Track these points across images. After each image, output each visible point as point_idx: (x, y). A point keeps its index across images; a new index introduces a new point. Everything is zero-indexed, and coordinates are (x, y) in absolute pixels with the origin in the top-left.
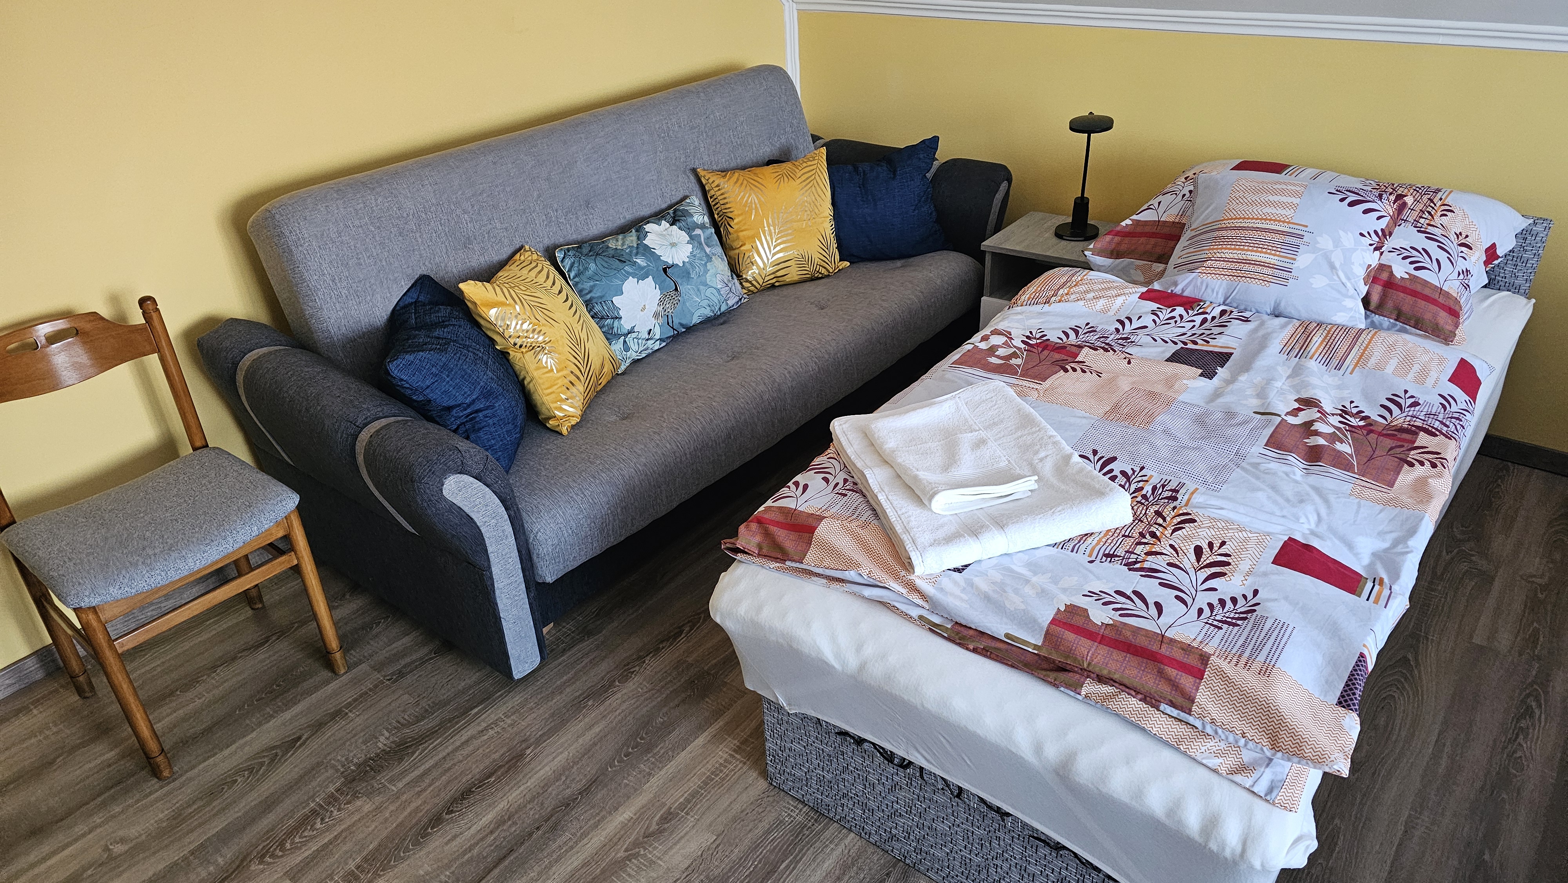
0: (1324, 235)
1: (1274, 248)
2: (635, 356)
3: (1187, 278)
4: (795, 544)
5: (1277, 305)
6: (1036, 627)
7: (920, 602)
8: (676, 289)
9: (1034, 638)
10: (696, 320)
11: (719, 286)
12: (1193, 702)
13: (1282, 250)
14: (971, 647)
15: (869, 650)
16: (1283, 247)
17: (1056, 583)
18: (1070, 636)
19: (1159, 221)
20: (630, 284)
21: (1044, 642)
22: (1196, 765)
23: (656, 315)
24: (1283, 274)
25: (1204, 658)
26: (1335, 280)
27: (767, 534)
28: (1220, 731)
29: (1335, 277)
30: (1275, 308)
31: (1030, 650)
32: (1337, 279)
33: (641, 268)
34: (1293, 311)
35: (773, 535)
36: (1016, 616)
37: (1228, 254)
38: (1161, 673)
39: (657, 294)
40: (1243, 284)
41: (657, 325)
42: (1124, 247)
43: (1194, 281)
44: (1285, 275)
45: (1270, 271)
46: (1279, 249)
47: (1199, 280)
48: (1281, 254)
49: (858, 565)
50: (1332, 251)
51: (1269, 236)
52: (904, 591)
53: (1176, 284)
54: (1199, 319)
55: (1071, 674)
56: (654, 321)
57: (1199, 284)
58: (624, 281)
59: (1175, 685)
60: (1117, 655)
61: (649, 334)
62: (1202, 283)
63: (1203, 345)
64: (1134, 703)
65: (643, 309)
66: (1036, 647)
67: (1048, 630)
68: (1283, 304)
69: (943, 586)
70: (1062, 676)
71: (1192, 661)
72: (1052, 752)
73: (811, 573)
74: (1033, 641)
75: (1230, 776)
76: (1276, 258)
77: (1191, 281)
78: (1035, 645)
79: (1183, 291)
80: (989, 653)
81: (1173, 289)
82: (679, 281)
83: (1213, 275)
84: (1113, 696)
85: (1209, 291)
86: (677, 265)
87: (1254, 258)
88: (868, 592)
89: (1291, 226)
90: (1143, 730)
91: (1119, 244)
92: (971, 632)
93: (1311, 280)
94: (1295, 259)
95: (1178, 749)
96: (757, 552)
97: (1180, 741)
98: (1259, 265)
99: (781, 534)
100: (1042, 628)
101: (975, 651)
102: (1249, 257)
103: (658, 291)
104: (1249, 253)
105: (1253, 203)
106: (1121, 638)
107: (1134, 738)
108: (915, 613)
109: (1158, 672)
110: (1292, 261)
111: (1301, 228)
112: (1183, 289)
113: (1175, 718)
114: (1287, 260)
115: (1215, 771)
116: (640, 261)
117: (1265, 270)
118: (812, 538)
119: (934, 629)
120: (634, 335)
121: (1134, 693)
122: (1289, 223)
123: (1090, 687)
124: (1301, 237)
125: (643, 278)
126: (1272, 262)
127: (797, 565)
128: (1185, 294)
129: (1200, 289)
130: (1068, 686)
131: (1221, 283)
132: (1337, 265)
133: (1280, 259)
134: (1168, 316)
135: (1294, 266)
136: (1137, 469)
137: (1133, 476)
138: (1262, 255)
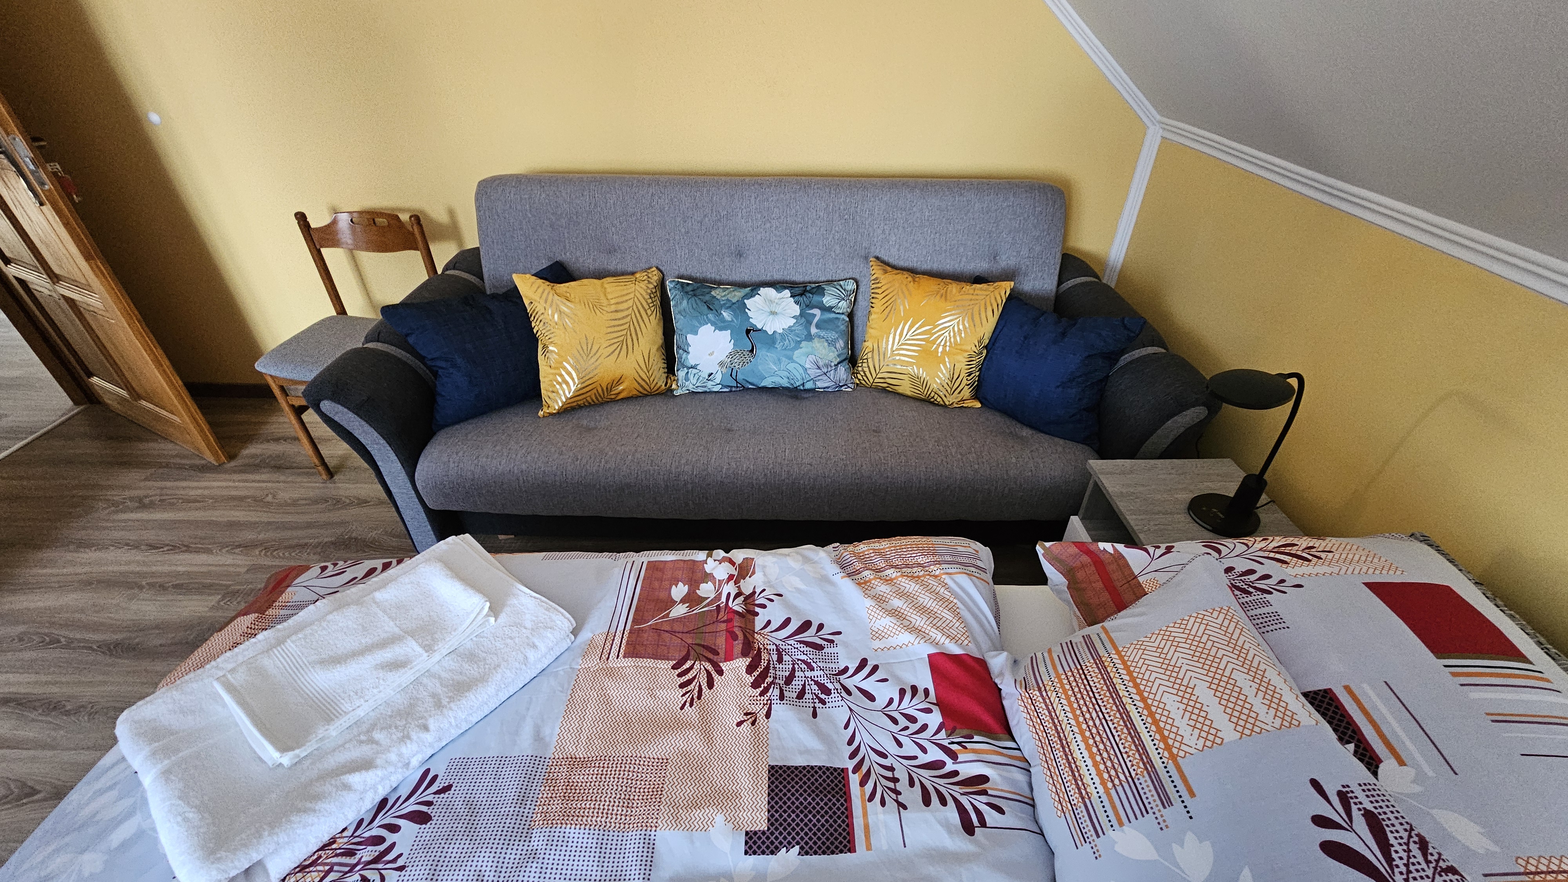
1: (1113, 773)
2: (691, 387)
8: (752, 351)
10: (767, 383)
11: (807, 366)
13: (1120, 789)
19: (1136, 577)
20: (707, 330)
23: (721, 364)
24: (1087, 826)
33: (723, 320)
37: (1062, 709)
39: (730, 347)
40: (1041, 771)
41: (719, 372)
42: (1081, 575)
44: (1088, 830)
45: (1076, 800)
46: (1117, 782)
48: (1113, 792)
53: (1003, 679)
54: (935, 754)
56: (717, 368)
58: (702, 325)
61: (709, 376)
62: (1017, 712)
63: (863, 794)
65: (711, 354)
76: (1101, 789)
79: (1004, 697)
81: (1000, 681)
82: (758, 345)
83: (1028, 717)
86: (765, 331)
89: (1171, 767)
94: (1121, 824)
102: (1073, 747)
103: (731, 346)
105: (1170, 668)
110: (1114, 822)
111: (1181, 787)
112: (1005, 694)
114: (1110, 812)
116: (726, 315)
117: (1072, 787)
120: (694, 371)
122: (1173, 757)
124: (1166, 801)
125: (721, 329)
126: (1091, 787)
131: (1030, 738)
133: (1104, 798)
134: (911, 712)
135: (1109, 832)
136: (400, 862)
137: (380, 866)
138: (1089, 762)
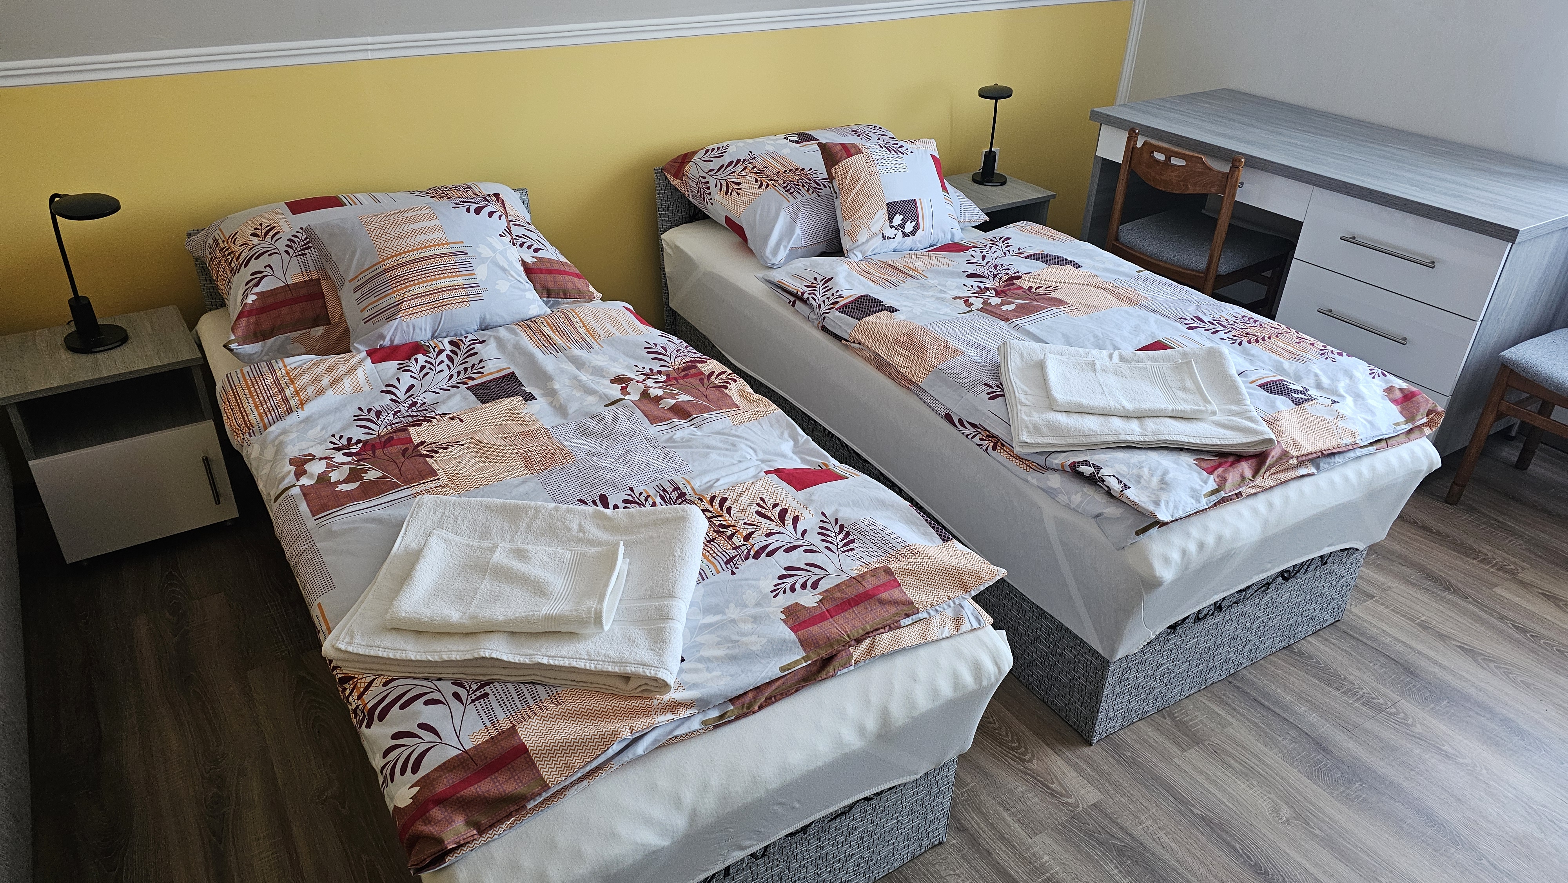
0: (480, 245)
3: (392, 327)
4: (515, 781)
5: (483, 319)
6: (790, 645)
7: (688, 712)
9: (796, 655)
12: (913, 603)
13: (460, 270)
14: (757, 708)
15: (688, 798)
16: (458, 267)
17: (745, 606)
18: (815, 629)
19: (288, 285)
21: (805, 650)
22: (938, 644)
24: (472, 291)
25: (888, 571)
26: (512, 281)
27: (465, 805)
28: (937, 608)
29: (510, 277)
30: (481, 325)
31: (805, 664)
32: (513, 279)
34: (499, 320)
35: (479, 796)
36: (767, 650)
37: (419, 289)
38: (881, 602)
40: (446, 313)
42: (266, 325)
43: (400, 328)
44: (475, 290)
45: (463, 292)
46: (457, 270)
47: (404, 324)
48: (461, 273)
49: (615, 734)
50: (495, 256)
51: (441, 261)
52: (670, 716)
53: (383, 337)
55: (839, 656)
57: (405, 328)
59: (895, 603)
60: (849, 614)
62: (408, 326)
64: (885, 639)
66: (805, 659)
67: (799, 639)
68: (488, 317)
69: (692, 682)
70: (836, 663)
71: (884, 578)
72: (872, 724)
73: (565, 789)
74: (799, 657)
75: (960, 632)
76: (460, 278)
77: (396, 329)
78: (803, 658)
79: (392, 341)
80: (773, 699)
81: (382, 342)
83: (415, 315)
84: (872, 645)
85: (417, 330)
87: (443, 285)
88: (640, 748)
89: (451, 246)
90: (904, 649)
91: (257, 324)
92: (750, 695)
93: (497, 287)
94: (474, 274)
95: (925, 644)
96: (475, 832)
97: (924, 636)
98: (451, 290)
99: (487, 787)
100: (794, 642)
101: (761, 708)
102: (439, 286)
104: (435, 282)
105: (400, 236)
106: (838, 602)
107: (900, 662)
108: (695, 725)
109: (880, 603)
110: (473, 277)
111: (459, 245)
112: (391, 339)
113: (913, 623)
115: (951, 637)
117: (459, 293)
118: (530, 757)
119: (720, 723)
121: (883, 630)
122: (447, 244)
123: (857, 652)
124: (465, 253)
126: (460, 282)
127: (545, 795)
128: (396, 343)
129: (409, 334)
130: (844, 666)
131: (426, 318)
132: (507, 267)
133: (464, 278)
134: (418, 367)
135: (477, 280)
136: (629, 492)
137: (636, 499)
138: (447, 280)
